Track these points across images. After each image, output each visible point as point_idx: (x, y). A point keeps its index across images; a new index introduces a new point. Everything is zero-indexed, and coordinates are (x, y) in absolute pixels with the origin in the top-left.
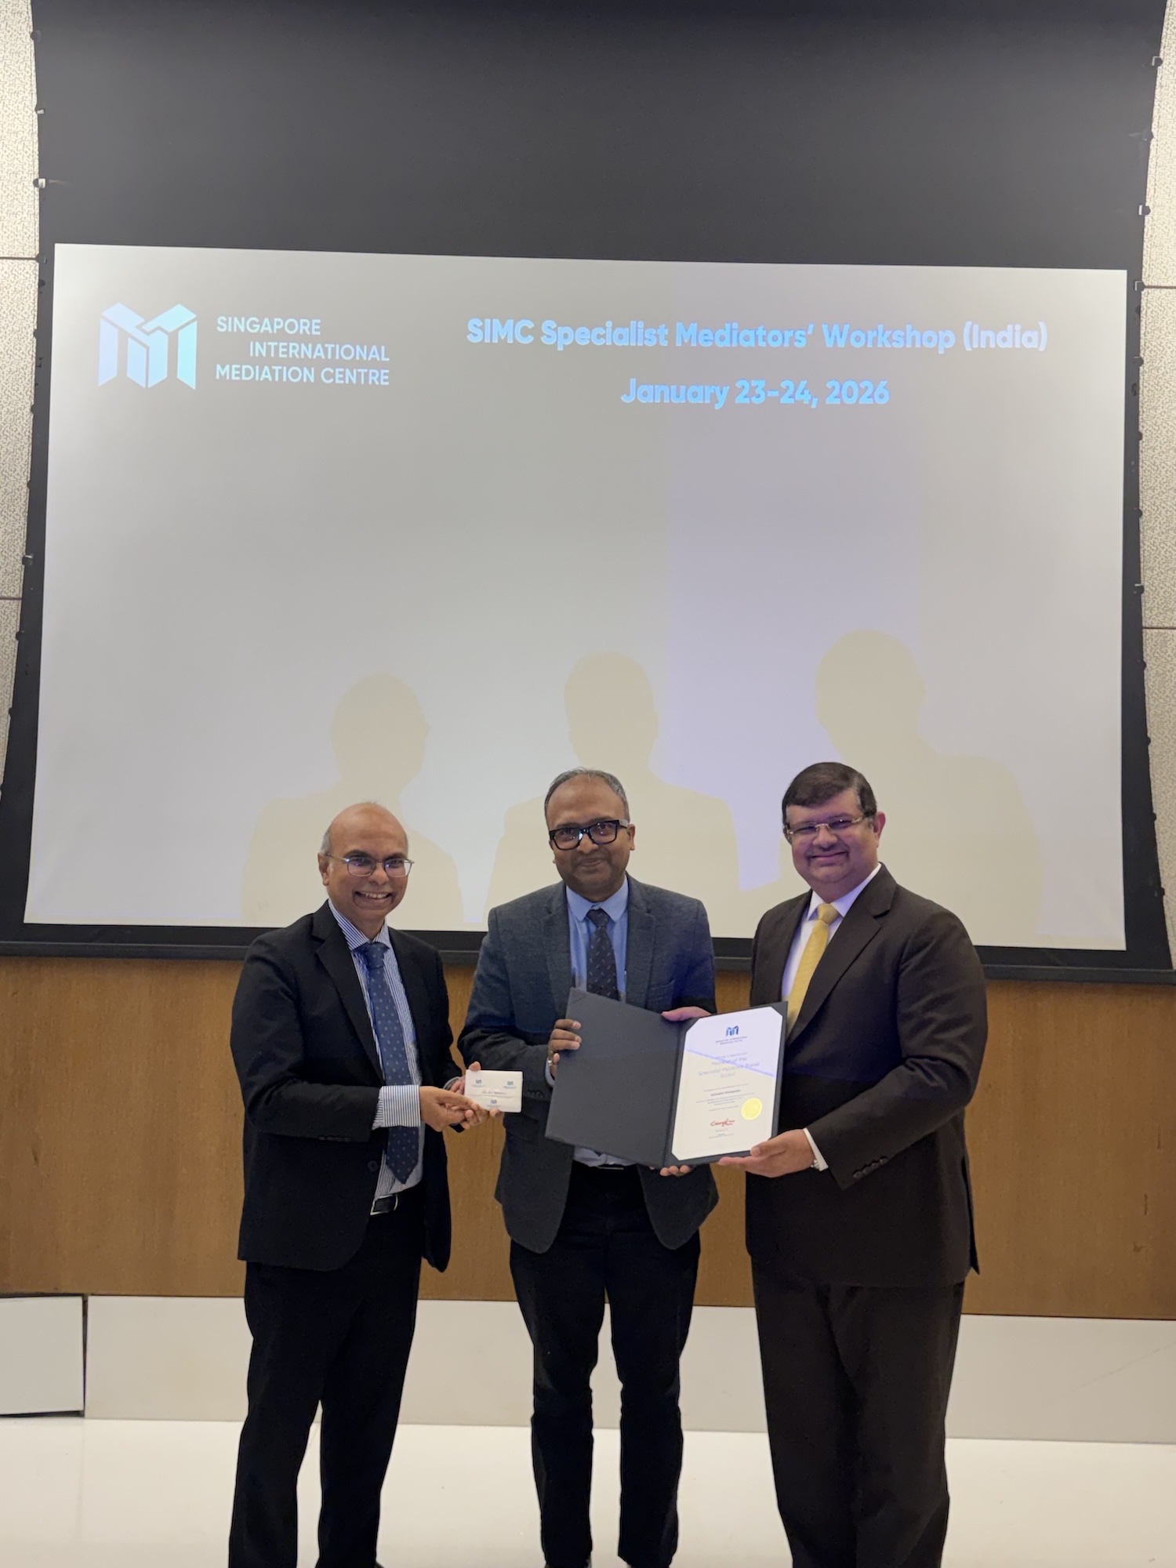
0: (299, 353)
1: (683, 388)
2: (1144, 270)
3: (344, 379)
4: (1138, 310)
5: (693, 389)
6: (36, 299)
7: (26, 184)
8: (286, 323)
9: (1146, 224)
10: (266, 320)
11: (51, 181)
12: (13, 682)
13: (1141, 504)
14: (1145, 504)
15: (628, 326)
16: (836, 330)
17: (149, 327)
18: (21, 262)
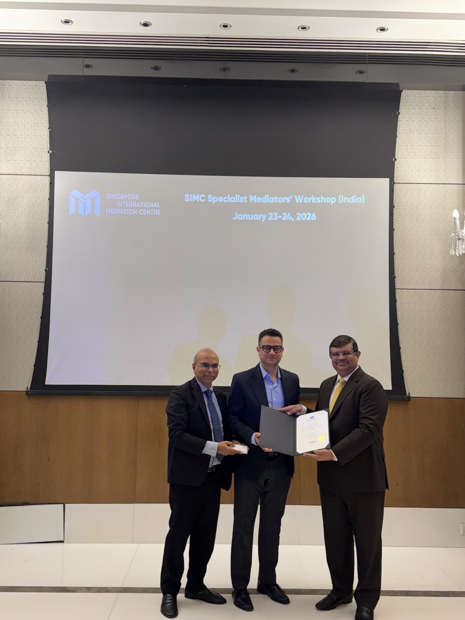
0: (132, 205)
1: (252, 215)
2: (395, 178)
3: (146, 213)
4: (393, 191)
5: (255, 215)
6: (49, 188)
7: (45, 152)
8: (128, 196)
9: (395, 164)
10: (122, 195)
11: (53, 151)
12: (42, 308)
13: (394, 251)
14: (395, 251)
15: (235, 196)
16: (299, 196)
17: (85, 197)
18: (44, 176)
